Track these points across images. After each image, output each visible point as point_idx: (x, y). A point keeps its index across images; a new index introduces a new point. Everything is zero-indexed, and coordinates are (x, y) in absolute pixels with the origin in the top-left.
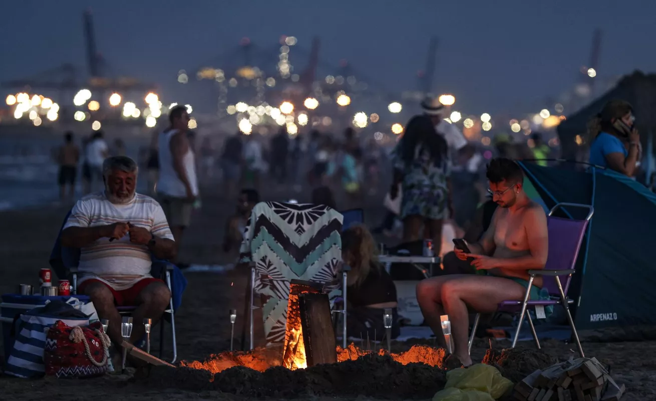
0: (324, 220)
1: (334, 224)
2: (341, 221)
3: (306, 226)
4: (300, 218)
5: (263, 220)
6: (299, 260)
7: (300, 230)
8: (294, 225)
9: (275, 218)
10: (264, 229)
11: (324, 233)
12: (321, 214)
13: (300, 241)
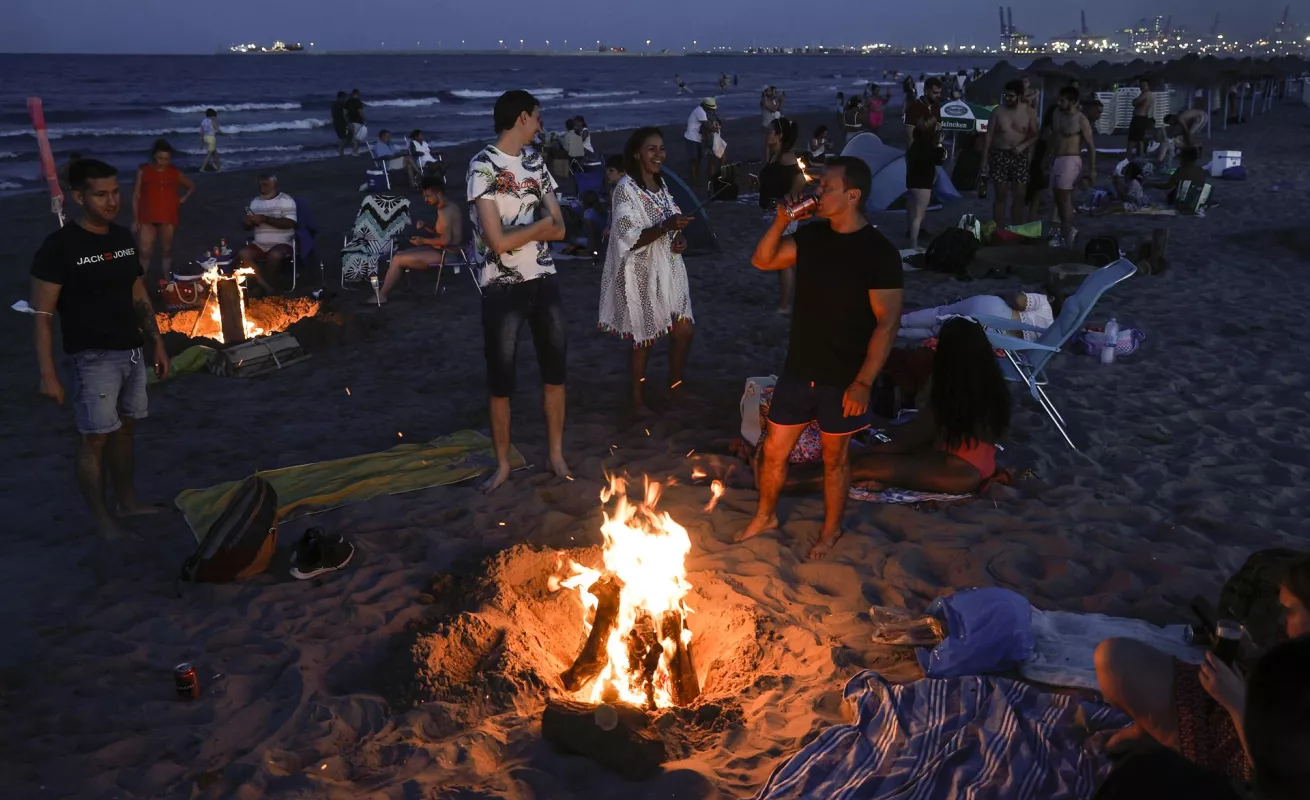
0: (399, 206)
1: (404, 208)
2: (408, 206)
3: (390, 209)
4: (387, 205)
5: (368, 206)
6: (384, 228)
7: (387, 212)
8: (384, 209)
9: (375, 205)
10: (368, 211)
11: (398, 213)
12: (398, 202)
13: (386, 217)
